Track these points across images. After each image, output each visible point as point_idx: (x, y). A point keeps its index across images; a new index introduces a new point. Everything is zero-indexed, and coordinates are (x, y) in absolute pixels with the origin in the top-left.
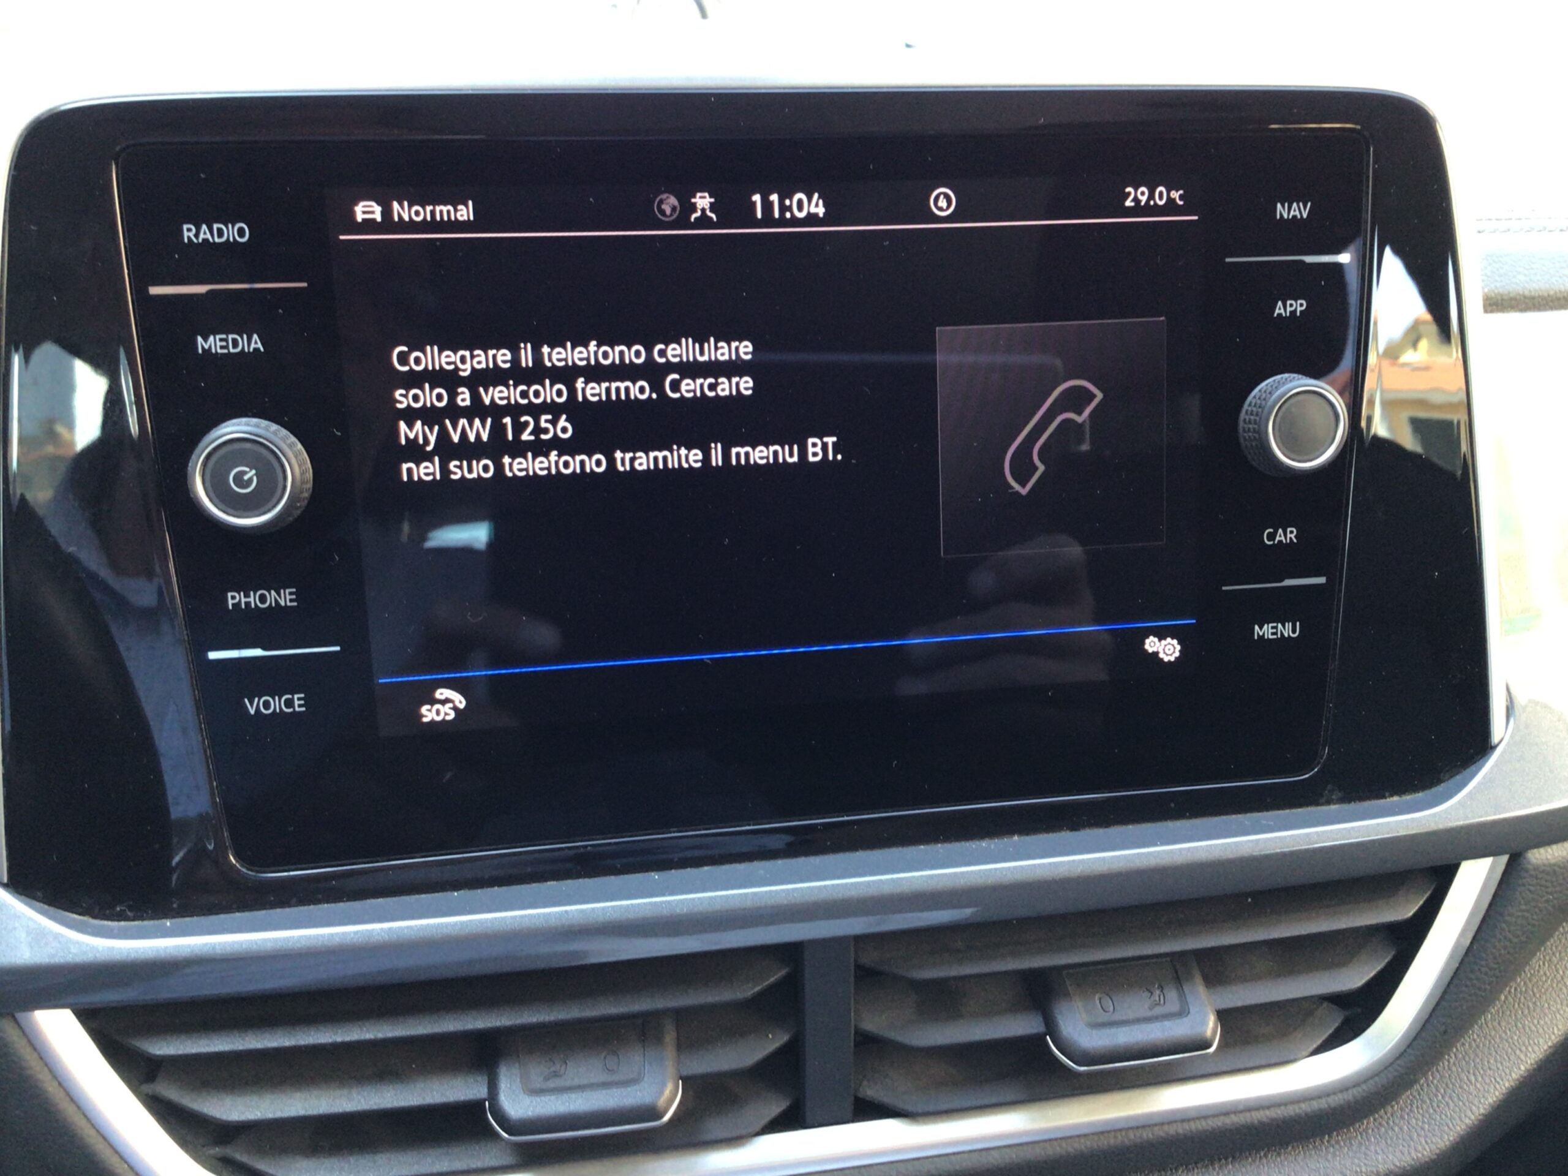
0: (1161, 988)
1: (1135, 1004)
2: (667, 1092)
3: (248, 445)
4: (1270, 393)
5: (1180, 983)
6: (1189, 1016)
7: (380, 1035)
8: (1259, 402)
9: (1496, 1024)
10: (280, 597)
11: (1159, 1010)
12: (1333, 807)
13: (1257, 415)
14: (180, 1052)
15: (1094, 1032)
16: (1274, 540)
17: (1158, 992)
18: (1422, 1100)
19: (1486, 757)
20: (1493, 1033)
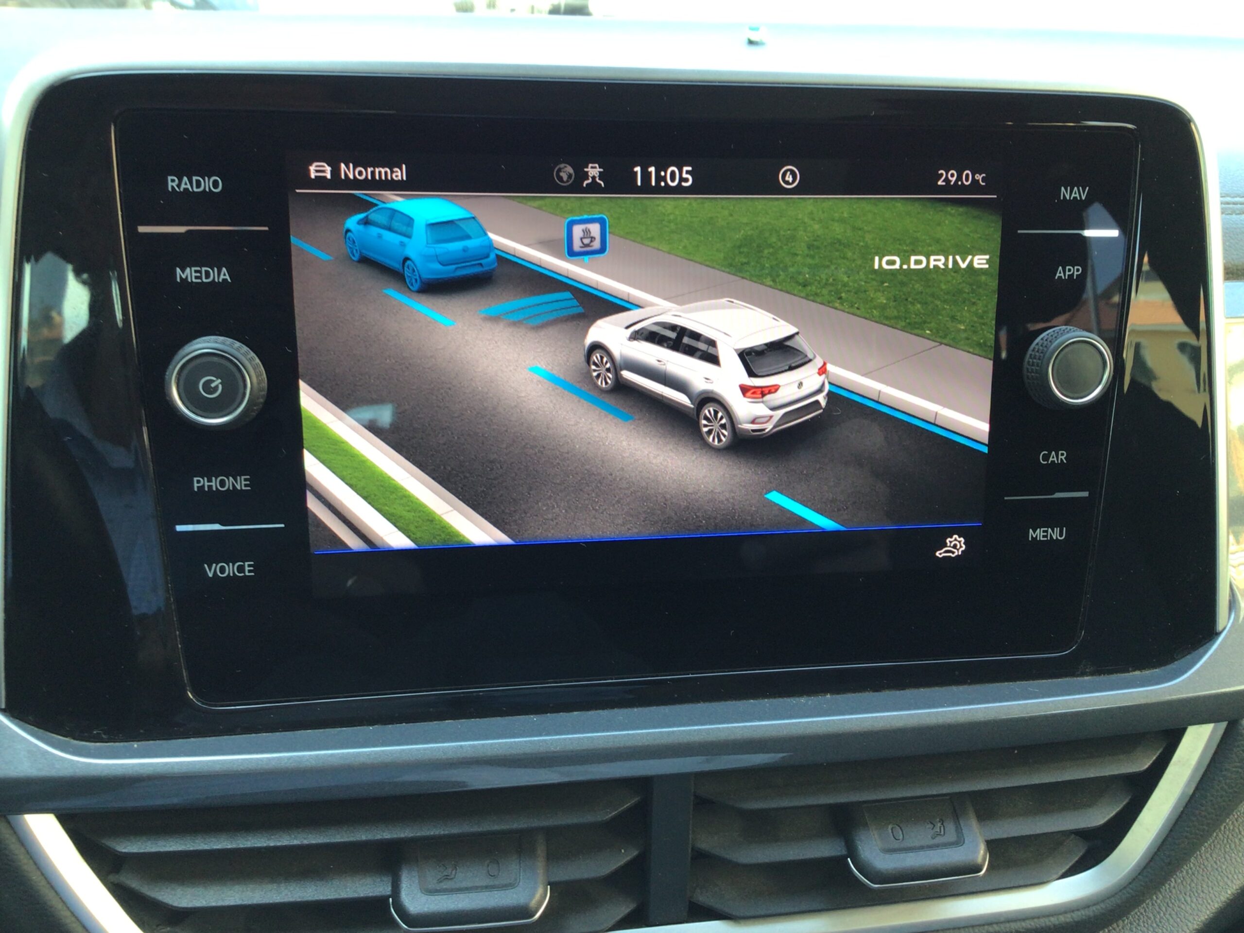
0: (942, 821)
1: (920, 834)
2: (538, 896)
3: (215, 359)
4: (1050, 342)
5: (958, 819)
6: (964, 846)
7: (306, 842)
8: (1041, 348)
9: (1208, 855)
10: (236, 482)
11: (939, 840)
12: (1086, 678)
13: (1039, 359)
14: (142, 851)
15: (887, 856)
16: (1048, 461)
17: (939, 825)
18: (1147, 916)
19: (1212, 642)
20: (1206, 863)
